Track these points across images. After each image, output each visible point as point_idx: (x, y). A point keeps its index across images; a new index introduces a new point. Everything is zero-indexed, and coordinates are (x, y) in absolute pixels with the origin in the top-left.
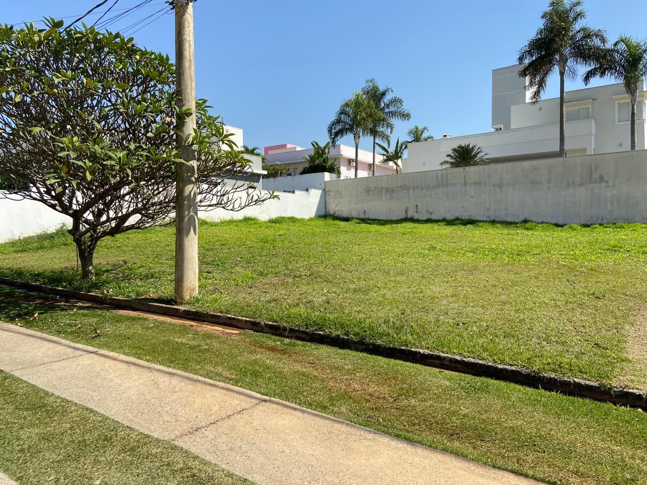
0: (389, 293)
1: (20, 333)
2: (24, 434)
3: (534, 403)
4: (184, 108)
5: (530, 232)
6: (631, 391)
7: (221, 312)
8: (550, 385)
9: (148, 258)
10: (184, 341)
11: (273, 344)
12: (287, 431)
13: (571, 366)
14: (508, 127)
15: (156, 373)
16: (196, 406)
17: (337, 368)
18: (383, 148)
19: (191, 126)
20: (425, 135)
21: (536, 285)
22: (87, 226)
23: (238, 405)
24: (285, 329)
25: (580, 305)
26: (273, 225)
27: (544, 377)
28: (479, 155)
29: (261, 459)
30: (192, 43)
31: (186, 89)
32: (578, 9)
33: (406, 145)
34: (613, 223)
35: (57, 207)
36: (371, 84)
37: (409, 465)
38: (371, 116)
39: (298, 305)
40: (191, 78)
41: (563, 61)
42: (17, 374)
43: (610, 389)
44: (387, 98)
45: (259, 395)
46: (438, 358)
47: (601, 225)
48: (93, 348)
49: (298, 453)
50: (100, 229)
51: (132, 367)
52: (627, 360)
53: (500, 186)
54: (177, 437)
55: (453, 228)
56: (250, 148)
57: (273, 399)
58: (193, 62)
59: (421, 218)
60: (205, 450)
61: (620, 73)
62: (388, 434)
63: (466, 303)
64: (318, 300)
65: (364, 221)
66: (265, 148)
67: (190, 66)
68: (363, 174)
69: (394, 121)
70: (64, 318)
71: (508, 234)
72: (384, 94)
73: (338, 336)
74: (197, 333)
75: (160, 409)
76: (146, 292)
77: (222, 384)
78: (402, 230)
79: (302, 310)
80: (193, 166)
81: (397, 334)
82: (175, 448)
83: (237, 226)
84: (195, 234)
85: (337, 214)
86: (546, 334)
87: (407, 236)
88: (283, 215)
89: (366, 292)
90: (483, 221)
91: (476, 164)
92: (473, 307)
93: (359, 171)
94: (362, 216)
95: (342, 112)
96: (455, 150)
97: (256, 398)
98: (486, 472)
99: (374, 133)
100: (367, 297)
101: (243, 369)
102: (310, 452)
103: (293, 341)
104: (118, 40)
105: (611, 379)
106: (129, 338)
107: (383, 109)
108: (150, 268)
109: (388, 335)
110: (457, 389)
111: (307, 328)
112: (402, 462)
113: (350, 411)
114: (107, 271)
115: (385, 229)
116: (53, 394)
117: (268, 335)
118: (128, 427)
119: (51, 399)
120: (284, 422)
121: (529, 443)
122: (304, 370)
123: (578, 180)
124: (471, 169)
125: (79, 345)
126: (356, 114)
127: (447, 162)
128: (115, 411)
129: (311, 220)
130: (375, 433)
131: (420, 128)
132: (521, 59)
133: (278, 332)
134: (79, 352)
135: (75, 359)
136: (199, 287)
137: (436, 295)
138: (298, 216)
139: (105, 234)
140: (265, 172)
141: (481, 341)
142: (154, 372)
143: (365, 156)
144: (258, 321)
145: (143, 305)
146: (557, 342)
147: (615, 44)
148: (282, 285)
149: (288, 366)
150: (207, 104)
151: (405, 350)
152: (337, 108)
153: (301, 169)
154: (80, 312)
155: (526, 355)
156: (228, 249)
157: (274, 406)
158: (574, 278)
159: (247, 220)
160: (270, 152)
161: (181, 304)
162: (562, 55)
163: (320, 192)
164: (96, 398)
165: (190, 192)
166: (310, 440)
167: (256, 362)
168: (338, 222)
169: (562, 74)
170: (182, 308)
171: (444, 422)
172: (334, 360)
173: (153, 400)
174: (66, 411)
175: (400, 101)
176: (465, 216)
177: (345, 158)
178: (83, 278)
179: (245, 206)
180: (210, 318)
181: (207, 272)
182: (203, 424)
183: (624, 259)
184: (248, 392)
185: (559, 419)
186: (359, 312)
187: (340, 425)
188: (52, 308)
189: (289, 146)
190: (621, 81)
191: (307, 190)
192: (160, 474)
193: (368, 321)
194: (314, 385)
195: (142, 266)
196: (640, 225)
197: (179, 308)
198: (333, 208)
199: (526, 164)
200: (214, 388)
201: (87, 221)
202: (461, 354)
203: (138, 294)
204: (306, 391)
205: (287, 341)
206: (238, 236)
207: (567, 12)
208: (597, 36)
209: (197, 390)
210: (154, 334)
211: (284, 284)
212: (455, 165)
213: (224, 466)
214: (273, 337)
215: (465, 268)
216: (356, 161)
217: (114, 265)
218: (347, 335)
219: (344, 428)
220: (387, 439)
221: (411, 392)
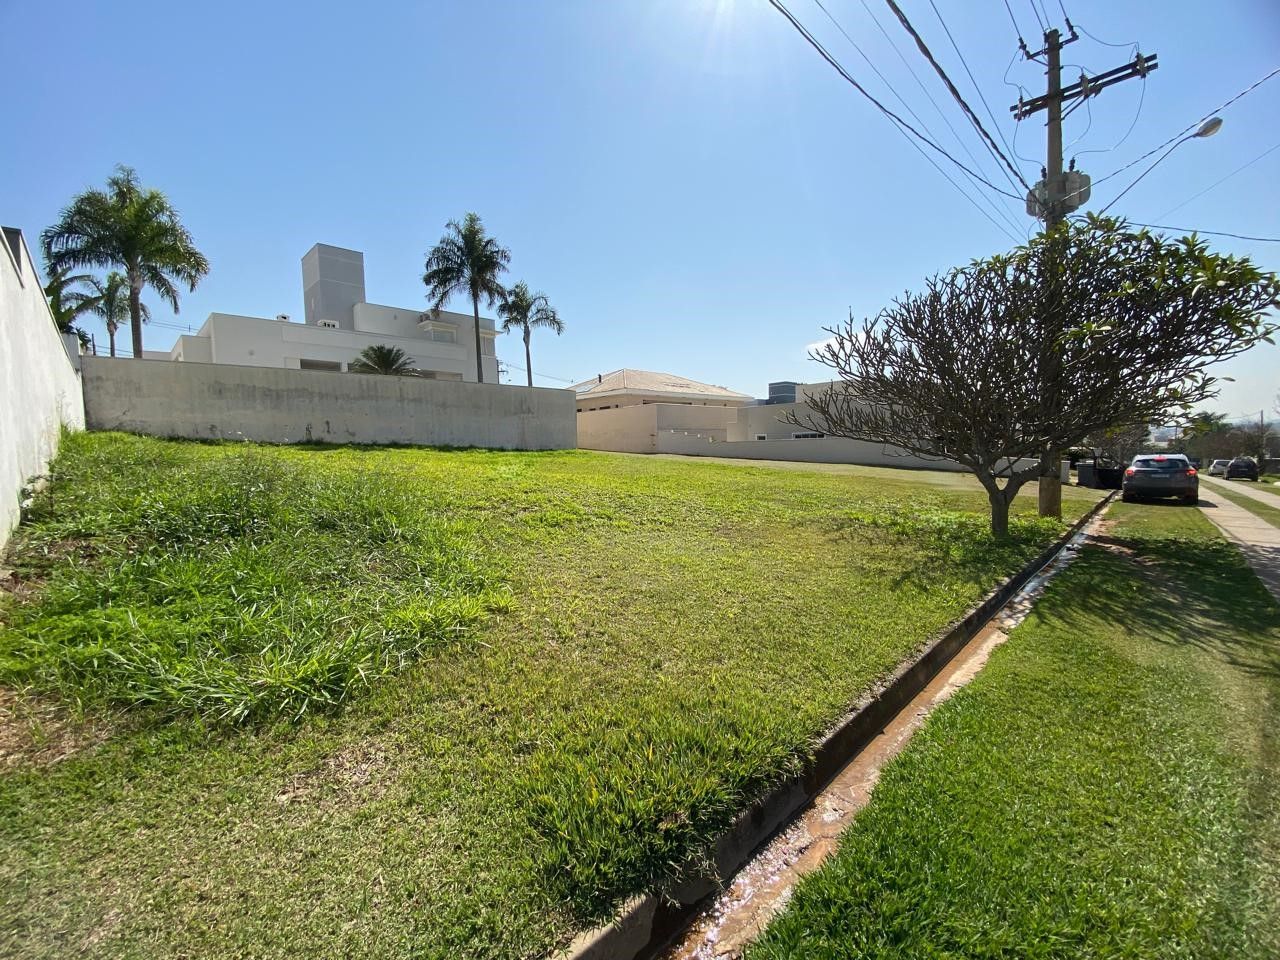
14: (349, 326)
59: (336, 441)
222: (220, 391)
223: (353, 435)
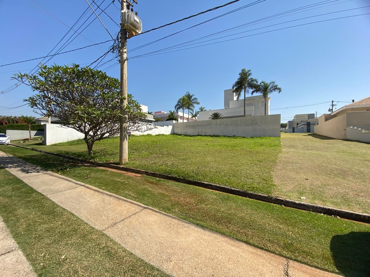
0: (194, 160)
1: (58, 177)
2: (39, 228)
3: (246, 204)
4: (123, 97)
5: (236, 139)
6: (279, 198)
7: (135, 168)
8: (251, 196)
9: (113, 147)
10: (119, 180)
11: (152, 180)
12: (153, 223)
13: (257, 189)
14: (229, 107)
15: (105, 195)
16: (118, 211)
17: (175, 191)
18: (191, 113)
19: (126, 103)
20: (204, 109)
21: (240, 157)
22: (90, 137)
23: (134, 210)
24: (157, 174)
25: (256, 164)
26: (157, 136)
27: (248, 193)
28: (220, 116)
29: (140, 240)
30: (126, 74)
31: (124, 90)
32: (250, 72)
33: (198, 112)
34: (260, 137)
35: (80, 131)
36: (188, 93)
37: (203, 241)
38: (188, 103)
39: (162, 165)
40: (126, 86)
41: (245, 88)
42: (49, 196)
43: (272, 198)
44: (193, 98)
45: (144, 205)
46: (211, 185)
47: (256, 137)
48: (84, 183)
49: (156, 236)
50: (95, 138)
51: (96, 192)
52: (275, 185)
53: (227, 125)
54: (106, 228)
55: (213, 138)
56: (150, 112)
57: (149, 207)
58: (126, 81)
59: (203, 135)
60: (116, 236)
61: (262, 92)
62: (194, 223)
63: (219, 164)
64: (169, 163)
65: (185, 135)
66: (155, 112)
67: (125, 82)
68: (185, 121)
69: (195, 105)
70: (78, 170)
71: (229, 140)
72: (192, 97)
73: (176, 177)
74: (125, 176)
75: (102, 213)
76: (110, 160)
77: (130, 200)
78: (197, 139)
79: (163, 167)
80: (126, 117)
81: (197, 177)
82: (103, 235)
83: (145, 137)
84: (127, 140)
85: (177, 133)
86: (246, 175)
87: (199, 141)
88: (160, 133)
89: (186, 160)
90: (222, 136)
91: (219, 118)
92: (221, 165)
93: (184, 120)
94: (185, 134)
95: (179, 102)
96: (213, 114)
97: (142, 207)
98: (234, 243)
99: (189, 108)
100: (186, 162)
101: (139, 193)
102: (161, 235)
103: (160, 179)
104: (101, 73)
105: (272, 194)
106: (99, 179)
107: (191, 101)
108: (113, 151)
109: (194, 176)
110: (219, 199)
111: (165, 174)
112: (200, 238)
113: (179, 211)
114: (98, 152)
115: (192, 138)
116: (60, 206)
117: (151, 177)
118: (86, 223)
119: (58, 209)
120: (152, 219)
121: (248, 225)
122: (163, 192)
123: (249, 124)
124: (218, 120)
125: (79, 182)
126: (183, 102)
127: (211, 118)
128: (83, 215)
129: (169, 135)
130: (189, 223)
131: (203, 107)
132: (233, 87)
133: (155, 175)
134: (78, 185)
135: (75, 189)
136: (128, 158)
137: (209, 161)
138: (165, 134)
139: (97, 140)
140: (154, 120)
141: (225, 178)
142: (104, 194)
143: (186, 116)
144: (148, 171)
145: (108, 165)
146: (250, 178)
147: (261, 83)
148: (158, 157)
149: (157, 190)
150: (132, 96)
151: (199, 182)
152: (177, 101)
153: (166, 119)
154: (84, 168)
155: (241, 184)
156: (141, 145)
157: (149, 211)
158: (252, 155)
159: (148, 135)
160: (156, 114)
161: (121, 165)
162: (245, 86)
163: (172, 126)
164: (77, 208)
165: (125, 126)
166: (162, 228)
167: (144, 189)
168: (178, 136)
169: (245, 92)
170: (121, 166)
171: (215, 216)
172: (174, 187)
173: (100, 208)
174: (62, 215)
175: (197, 99)
176: (216, 134)
177: (180, 116)
178: (89, 155)
179: (146, 131)
180: (131, 170)
181: (133, 153)
182: (118, 221)
183: (266, 148)
184: (140, 204)
185: (257, 212)
186: (184, 168)
187: (175, 220)
188: (75, 166)
189: (162, 112)
190: (262, 94)
191: (168, 126)
192: (93, 251)
193: (187, 171)
194: (166, 199)
195: (110, 151)
196: (268, 137)
197: (120, 166)
198: (176, 131)
199: (234, 119)
200: (126, 202)
201: (90, 135)
202: (219, 184)
203: (107, 161)
204: (162, 202)
205: (158, 179)
206: (145, 140)
207: (246, 73)
208: (255, 81)
209: (119, 203)
210: (109, 177)
211: (159, 157)
212: (213, 119)
213: (123, 245)
214: (153, 177)
215: (218, 151)
216: (183, 117)
217: (101, 150)
218: (179, 177)
219: (176, 221)
220: (194, 227)
221: (202, 201)
222: (187, 126)
223: (206, 133)
